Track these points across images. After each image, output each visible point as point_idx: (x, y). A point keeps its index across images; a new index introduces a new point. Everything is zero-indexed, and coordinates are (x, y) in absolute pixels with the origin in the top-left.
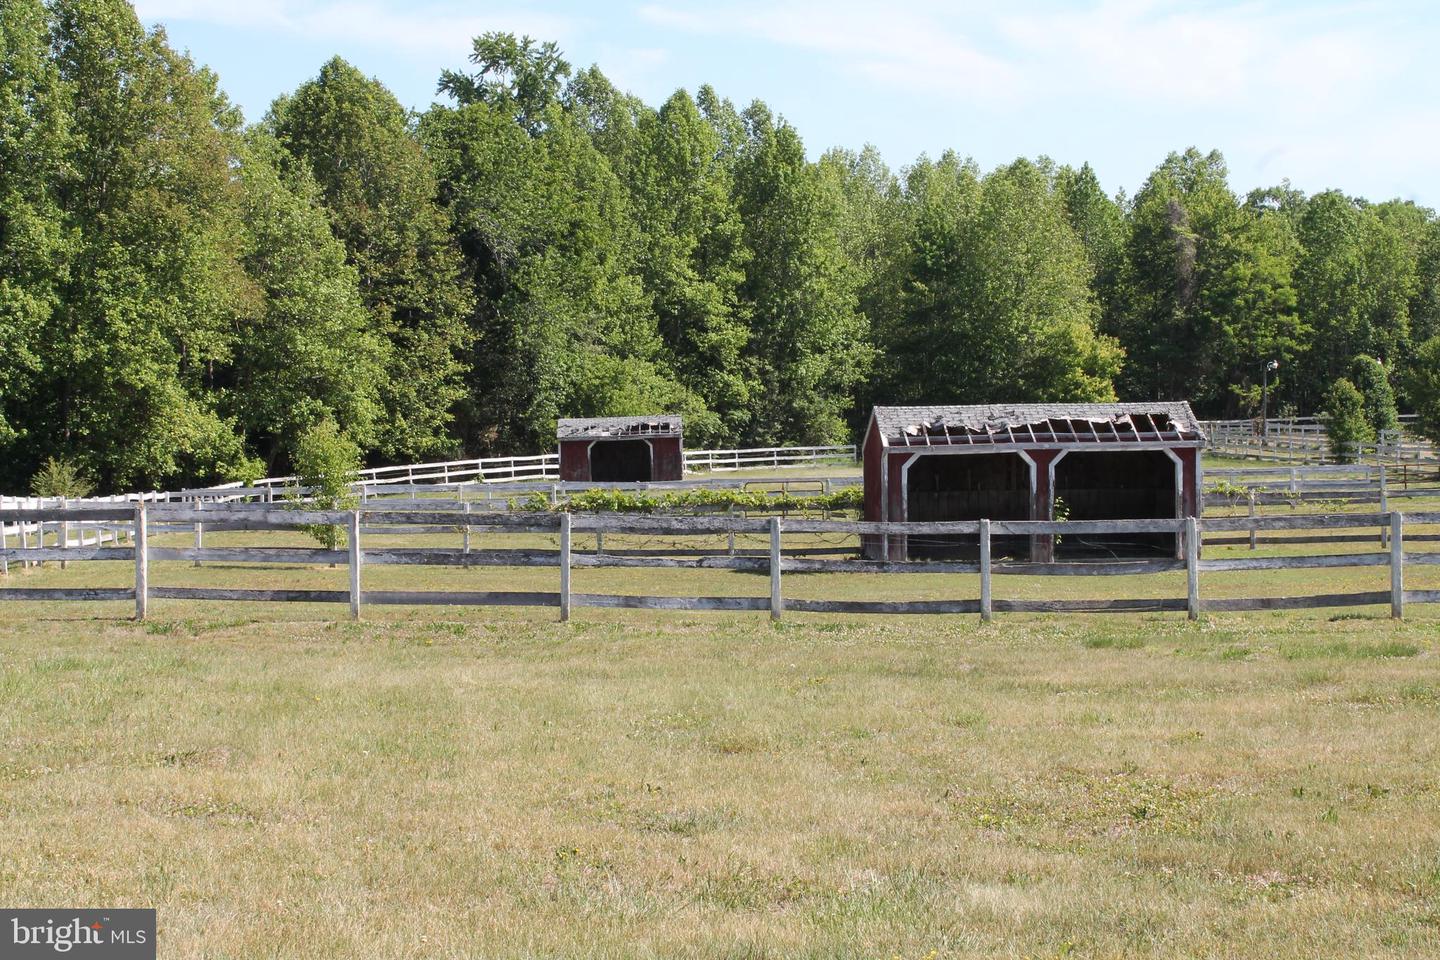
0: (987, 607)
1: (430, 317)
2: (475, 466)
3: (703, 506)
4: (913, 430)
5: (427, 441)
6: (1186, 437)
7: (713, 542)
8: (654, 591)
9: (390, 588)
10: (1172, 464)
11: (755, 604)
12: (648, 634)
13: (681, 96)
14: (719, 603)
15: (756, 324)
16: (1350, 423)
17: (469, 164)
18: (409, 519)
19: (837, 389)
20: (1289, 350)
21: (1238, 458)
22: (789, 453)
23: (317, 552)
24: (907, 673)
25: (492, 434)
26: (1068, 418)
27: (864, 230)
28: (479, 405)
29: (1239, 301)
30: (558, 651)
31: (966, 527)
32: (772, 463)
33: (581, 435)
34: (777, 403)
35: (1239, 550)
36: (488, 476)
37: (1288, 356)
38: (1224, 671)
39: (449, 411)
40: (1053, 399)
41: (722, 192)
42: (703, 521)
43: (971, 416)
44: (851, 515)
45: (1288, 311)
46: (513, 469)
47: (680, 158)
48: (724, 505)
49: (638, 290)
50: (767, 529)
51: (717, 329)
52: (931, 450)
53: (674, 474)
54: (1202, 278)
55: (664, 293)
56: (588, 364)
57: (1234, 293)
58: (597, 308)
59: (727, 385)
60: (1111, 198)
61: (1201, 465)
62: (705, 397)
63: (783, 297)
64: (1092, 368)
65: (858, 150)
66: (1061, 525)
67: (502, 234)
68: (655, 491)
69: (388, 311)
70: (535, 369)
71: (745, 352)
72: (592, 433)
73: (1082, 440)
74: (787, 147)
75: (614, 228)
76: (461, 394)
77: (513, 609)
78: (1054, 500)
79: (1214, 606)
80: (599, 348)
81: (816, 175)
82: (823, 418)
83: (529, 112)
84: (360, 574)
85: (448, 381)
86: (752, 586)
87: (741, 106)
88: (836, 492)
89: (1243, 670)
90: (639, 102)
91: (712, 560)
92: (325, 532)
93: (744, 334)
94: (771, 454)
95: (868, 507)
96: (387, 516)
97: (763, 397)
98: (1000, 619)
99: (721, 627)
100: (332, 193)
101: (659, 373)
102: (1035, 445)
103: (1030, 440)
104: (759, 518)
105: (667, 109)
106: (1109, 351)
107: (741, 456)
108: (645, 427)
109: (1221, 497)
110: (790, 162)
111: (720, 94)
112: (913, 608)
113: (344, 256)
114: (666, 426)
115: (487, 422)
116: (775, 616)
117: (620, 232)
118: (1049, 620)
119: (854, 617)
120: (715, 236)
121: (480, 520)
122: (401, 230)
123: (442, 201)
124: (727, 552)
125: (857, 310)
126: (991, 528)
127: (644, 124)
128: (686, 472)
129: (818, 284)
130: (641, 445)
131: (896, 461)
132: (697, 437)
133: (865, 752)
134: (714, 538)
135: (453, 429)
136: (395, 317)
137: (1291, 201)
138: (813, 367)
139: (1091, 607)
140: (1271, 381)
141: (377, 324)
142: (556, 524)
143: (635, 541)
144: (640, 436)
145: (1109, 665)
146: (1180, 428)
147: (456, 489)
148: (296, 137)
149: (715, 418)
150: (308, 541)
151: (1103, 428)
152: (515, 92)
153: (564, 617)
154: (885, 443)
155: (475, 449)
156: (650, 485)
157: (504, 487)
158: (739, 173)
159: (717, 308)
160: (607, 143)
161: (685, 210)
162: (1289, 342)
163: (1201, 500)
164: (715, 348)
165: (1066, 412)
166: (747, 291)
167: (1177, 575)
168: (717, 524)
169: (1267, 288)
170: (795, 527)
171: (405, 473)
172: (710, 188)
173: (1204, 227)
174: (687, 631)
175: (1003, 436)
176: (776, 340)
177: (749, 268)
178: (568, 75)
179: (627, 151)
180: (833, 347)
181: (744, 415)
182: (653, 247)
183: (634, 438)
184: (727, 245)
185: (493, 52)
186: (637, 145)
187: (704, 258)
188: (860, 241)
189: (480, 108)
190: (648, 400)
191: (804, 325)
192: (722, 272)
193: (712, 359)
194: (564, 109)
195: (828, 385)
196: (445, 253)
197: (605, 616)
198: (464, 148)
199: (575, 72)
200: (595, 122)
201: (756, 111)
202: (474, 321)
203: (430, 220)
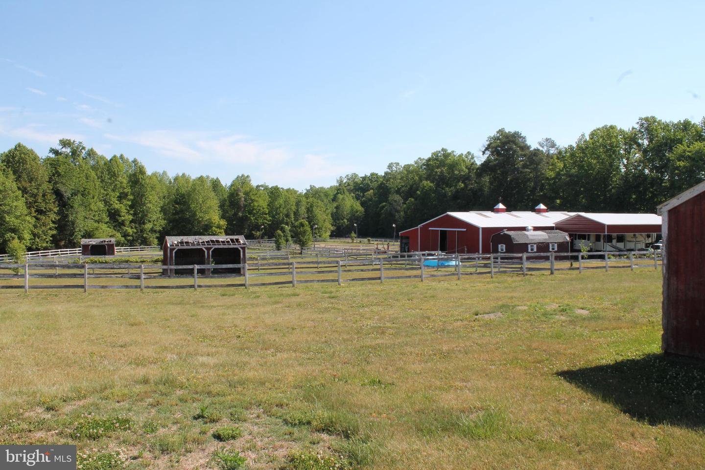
0: (196, 287)
1: (45, 212)
2: (58, 252)
3: (121, 262)
4: (176, 242)
5: (45, 245)
6: (243, 244)
7: (124, 271)
8: (109, 284)
9: (37, 284)
10: (240, 251)
11: (136, 287)
12: (108, 295)
13: (115, 156)
14: (127, 287)
15: (134, 215)
16: (280, 241)
17: (57, 172)
18: (41, 266)
20: (266, 223)
21: (254, 249)
22: (143, 248)
23: (13, 275)
24: (177, 304)
25: (63, 243)
26: (215, 240)
27: (163, 193)
28: (59, 235)
29: (255, 211)
30: (84, 300)
31: (190, 267)
32: (138, 250)
33: (87, 243)
34: (139, 235)
35: (256, 272)
36: (61, 254)
37: (266, 225)
38: (255, 301)
39: (51, 237)
40: (209, 235)
41: (125, 181)
42: (122, 266)
43: (190, 239)
44: (160, 264)
45: (266, 214)
46: (68, 252)
47: (114, 173)
48: (127, 262)
49: (102, 206)
51: (124, 216)
52: (180, 247)
53: (112, 253)
54: (245, 206)
55: (110, 207)
56: (89, 225)
57: (253, 210)
58: (92, 211)
59: (126, 230)
60: (224, 186)
61: (247, 251)
62: (120, 233)
63: (141, 208)
64: (219, 227)
65: (161, 172)
66: (212, 266)
67: (66, 191)
68: (108, 258)
69: (33, 210)
70: (75, 226)
71: (131, 222)
72: (90, 243)
73: (218, 245)
74: (142, 171)
75: (96, 189)
76: (55, 232)
77: (71, 289)
78: (211, 260)
79: (251, 285)
80: (92, 221)
81: (150, 178)
82: (151, 239)
83: (74, 159)
84: (28, 281)
85: (50, 229)
86: (136, 282)
87: (131, 159)
88: (156, 258)
89: (259, 301)
90: (105, 158)
91: (124, 276)
92: (16, 270)
93: (131, 217)
94: (138, 248)
95: (164, 262)
96: (35, 265)
97: (136, 233)
98: (199, 290)
99: (128, 293)
100: (18, 179)
101: (108, 227)
102: (206, 246)
103: (205, 245)
104: (138, 265)
105: (111, 160)
106: (223, 223)
107: (130, 249)
108: (105, 241)
109: (251, 259)
110: (142, 174)
111: (126, 156)
112: (177, 287)
113: (21, 195)
114: (110, 241)
115: (61, 240)
117: (98, 190)
118: (211, 289)
119: (162, 290)
120: (123, 193)
121: (60, 266)
122: (38, 189)
123: (50, 182)
124: (127, 274)
125: (160, 212)
126: (197, 267)
127: (105, 164)
128: (116, 253)
129: (149, 205)
130: (104, 246)
131: (172, 250)
132: (118, 244)
134: (124, 270)
135: (52, 242)
136: (36, 212)
137: (266, 188)
138: (149, 226)
139: (222, 286)
140: (262, 231)
141: (30, 213)
142: (83, 267)
143: (103, 271)
144: (103, 243)
145: (227, 300)
146: (242, 242)
147: (53, 258)
148: (8, 163)
149: (123, 239)
150: (10, 272)
151: (223, 242)
152: (70, 154)
153: (85, 291)
154: (169, 246)
155: (58, 247)
156: (107, 256)
157: (67, 257)
158: (130, 176)
159: (123, 211)
160: (94, 168)
161: (116, 185)
162: (266, 221)
163: (246, 259)
164: (123, 221)
165: (214, 238)
166: (131, 207)
167: (242, 278)
168: (127, 266)
169: (261, 209)
170: (146, 267)
171: (38, 253)
172: (122, 180)
173: (247, 194)
174: (118, 294)
175: (198, 244)
176: (139, 220)
177: (132, 201)
178: (85, 150)
179: (100, 170)
180: (154, 221)
181: (131, 238)
182: (107, 195)
183: (101, 244)
184: (126, 195)
185: (65, 143)
186: (103, 169)
187: (120, 198)
188: (161, 195)
189: (60, 158)
190: (105, 234)
191: (146, 215)
192: (125, 202)
193: (123, 224)
194: (84, 159)
195: (153, 231)
196: (50, 196)
197: (96, 291)
198: (56, 168)
199: (87, 149)
200: (92, 163)
201: (135, 161)
202: (58, 214)
203: (46, 187)
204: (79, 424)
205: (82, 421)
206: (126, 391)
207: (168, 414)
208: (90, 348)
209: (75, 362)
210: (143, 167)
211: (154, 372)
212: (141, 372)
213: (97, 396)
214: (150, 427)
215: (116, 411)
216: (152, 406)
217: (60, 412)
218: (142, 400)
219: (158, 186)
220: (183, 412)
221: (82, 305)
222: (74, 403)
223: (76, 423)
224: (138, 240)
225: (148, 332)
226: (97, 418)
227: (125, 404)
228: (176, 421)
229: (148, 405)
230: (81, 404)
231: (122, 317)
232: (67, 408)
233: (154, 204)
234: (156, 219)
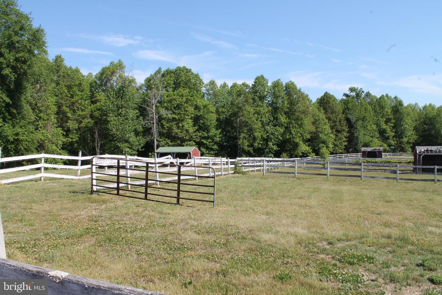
0: (436, 181)
1: (341, 131)
2: (348, 155)
3: (386, 162)
4: (423, 150)
5: (340, 151)
7: (387, 168)
8: (377, 176)
9: (334, 174)
11: (394, 178)
12: (375, 183)
13: (383, 95)
14: (387, 178)
15: (395, 132)
17: (348, 107)
18: (337, 163)
19: (410, 143)
22: (401, 154)
23: (322, 168)
25: (351, 150)
27: (415, 117)
28: (349, 145)
30: (360, 185)
31: (432, 167)
32: (398, 156)
33: (365, 150)
34: (399, 145)
36: (350, 157)
39: (344, 146)
41: (389, 111)
42: (385, 165)
44: (412, 164)
46: (354, 156)
47: (382, 106)
48: (389, 162)
49: (375, 127)
50: (396, 166)
51: (389, 133)
52: (426, 154)
53: (381, 157)
55: (380, 128)
56: (367, 139)
58: (368, 130)
59: (390, 142)
62: (386, 144)
63: (400, 128)
67: (353, 119)
68: (378, 160)
69: (334, 130)
70: (358, 140)
71: (393, 137)
72: (367, 150)
74: (400, 103)
75: (371, 117)
76: (346, 143)
77: (353, 178)
80: (369, 136)
81: (406, 108)
82: (407, 148)
83: (357, 99)
84: (329, 171)
85: (344, 141)
86: (393, 175)
87: (393, 97)
88: (409, 160)
90: (376, 97)
91: (386, 171)
92: (324, 165)
93: (393, 134)
94: (398, 154)
95: (415, 163)
96: (333, 162)
97: (396, 144)
98: (438, 183)
99: (388, 182)
100: (326, 112)
101: (379, 140)
104: (395, 164)
105: (380, 98)
107: (393, 154)
108: (376, 149)
110: (401, 106)
111: (389, 95)
113: (327, 122)
114: (380, 149)
115: (350, 148)
116: (397, 180)
119: (411, 181)
120: (388, 118)
121: (348, 164)
122: (337, 118)
123: (343, 113)
124: (389, 170)
125: (413, 130)
126: (437, 167)
127: (377, 101)
128: (383, 157)
129: (405, 126)
130: (375, 152)
131: (420, 155)
132: (385, 151)
133: (411, 204)
134: (387, 167)
135: (345, 149)
136: (336, 131)
138: (405, 140)
141: (332, 132)
142: (360, 164)
143: (374, 168)
144: (375, 151)
147: (345, 158)
148: (320, 104)
149: (388, 148)
150: (321, 166)
152: (355, 96)
153: (361, 179)
154: (418, 152)
155: (348, 152)
156: (377, 159)
157: (352, 158)
158: (393, 107)
159: (389, 130)
160: (370, 104)
161: (383, 114)
164: (388, 136)
166: (394, 127)
168: (387, 165)
170: (401, 166)
171: (337, 156)
174: (381, 182)
175: (440, 152)
176: (399, 135)
177: (394, 123)
178: (364, 93)
179: (374, 105)
180: (409, 136)
181: (393, 147)
182: (378, 120)
183: (374, 151)
184: (390, 119)
185: (352, 90)
186: (375, 104)
187: (386, 122)
188: (414, 119)
189: (350, 99)
190: (377, 145)
191: (404, 133)
192: (390, 124)
193: (388, 138)
194: (363, 98)
195: (408, 143)
196: (343, 121)
197: (368, 179)
198: (347, 105)
199: (365, 93)
200: (369, 100)
201: (396, 98)
202: (348, 132)
203: (341, 116)
204: (344, 254)
205: (346, 253)
206: (375, 241)
207: (399, 259)
208: (358, 213)
209: (348, 220)
210: (401, 101)
211: (395, 232)
212: (387, 231)
213: (357, 241)
214: (386, 265)
215: (367, 251)
216: (390, 252)
217: (335, 246)
218: (384, 248)
219: (412, 113)
220: (410, 260)
221: (358, 187)
222: (343, 242)
223: (343, 254)
224: (399, 149)
225: (397, 207)
226: (355, 253)
227: (373, 249)
228: (404, 264)
229: (388, 252)
230: (347, 244)
231: (382, 196)
232: (340, 245)
233: (409, 125)
234: (410, 135)
